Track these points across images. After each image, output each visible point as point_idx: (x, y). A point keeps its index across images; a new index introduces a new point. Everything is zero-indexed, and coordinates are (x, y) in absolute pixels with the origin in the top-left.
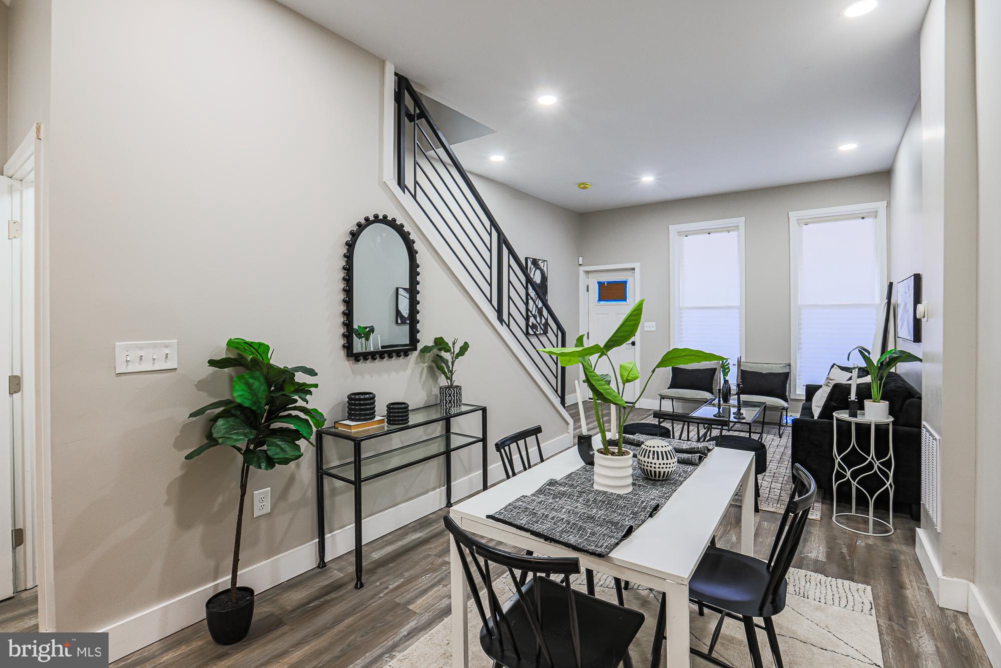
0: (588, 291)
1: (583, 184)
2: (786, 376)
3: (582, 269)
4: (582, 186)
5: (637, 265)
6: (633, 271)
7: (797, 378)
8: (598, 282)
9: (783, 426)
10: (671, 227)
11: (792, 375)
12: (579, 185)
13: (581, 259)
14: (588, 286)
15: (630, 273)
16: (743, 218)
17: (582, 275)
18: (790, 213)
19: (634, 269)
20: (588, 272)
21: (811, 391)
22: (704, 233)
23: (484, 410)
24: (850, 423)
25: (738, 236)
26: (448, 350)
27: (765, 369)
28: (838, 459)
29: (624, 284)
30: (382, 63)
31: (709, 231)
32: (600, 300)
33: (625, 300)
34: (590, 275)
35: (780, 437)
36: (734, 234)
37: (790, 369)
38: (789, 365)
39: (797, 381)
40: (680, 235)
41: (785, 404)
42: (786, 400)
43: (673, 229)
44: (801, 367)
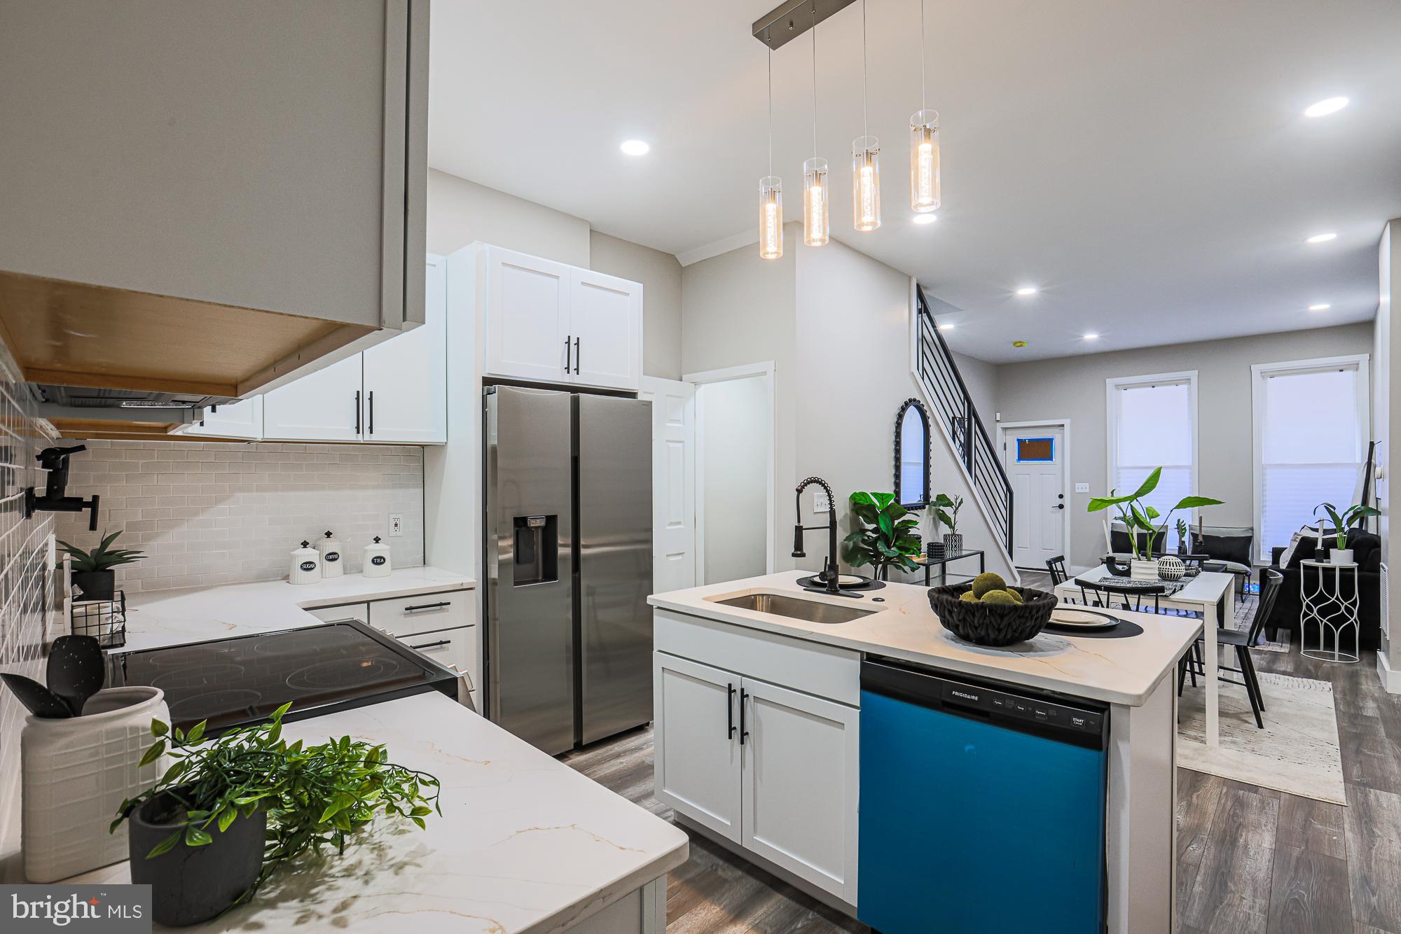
0: (1005, 449)
1: (1020, 342)
2: (1249, 540)
3: (999, 426)
4: (1018, 344)
5: (1066, 422)
6: (1062, 428)
7: (1261, 544)
8: (1018, 440)
9: (1245, 594)
10: (1108, 381)
11: (1255, 539)
12: (1015, 344)
13: (998, 414)
14: (1005, 444)
15: (1057, 430)
16: (1196, 371)
17: (999, 431)
18: (1252, 366)
19: (1063, 426)
20: (1005, 429)
21: (1277, 553)
22: (1148, 386)
23: (982, 554)
24: (1316, 568)
25: (1189, 389)
26: (950, 504)
27: (1222, 533)
28: (1306, 601)
29: (1049, 442)
30: (910, 278)
31: (1154, 384)
32: (1020, 458)
33: (1051, 459)
34: (1008, 432)
35: (1243, 602)
36: (1184, 387)
37: (1253, 533)
38: (1252, 529)
39: (1261, 547)
40: (1118, 389)
41: (1248, 569)
42: (1249, 565)
43: (1110, 382)
44: (1265, 531)
